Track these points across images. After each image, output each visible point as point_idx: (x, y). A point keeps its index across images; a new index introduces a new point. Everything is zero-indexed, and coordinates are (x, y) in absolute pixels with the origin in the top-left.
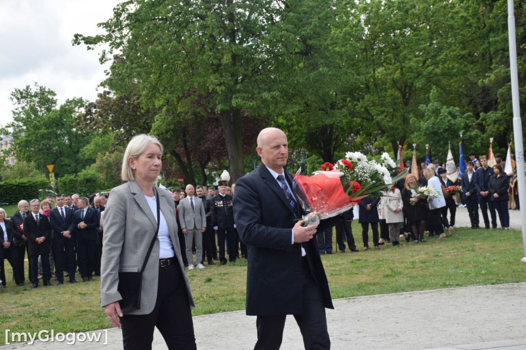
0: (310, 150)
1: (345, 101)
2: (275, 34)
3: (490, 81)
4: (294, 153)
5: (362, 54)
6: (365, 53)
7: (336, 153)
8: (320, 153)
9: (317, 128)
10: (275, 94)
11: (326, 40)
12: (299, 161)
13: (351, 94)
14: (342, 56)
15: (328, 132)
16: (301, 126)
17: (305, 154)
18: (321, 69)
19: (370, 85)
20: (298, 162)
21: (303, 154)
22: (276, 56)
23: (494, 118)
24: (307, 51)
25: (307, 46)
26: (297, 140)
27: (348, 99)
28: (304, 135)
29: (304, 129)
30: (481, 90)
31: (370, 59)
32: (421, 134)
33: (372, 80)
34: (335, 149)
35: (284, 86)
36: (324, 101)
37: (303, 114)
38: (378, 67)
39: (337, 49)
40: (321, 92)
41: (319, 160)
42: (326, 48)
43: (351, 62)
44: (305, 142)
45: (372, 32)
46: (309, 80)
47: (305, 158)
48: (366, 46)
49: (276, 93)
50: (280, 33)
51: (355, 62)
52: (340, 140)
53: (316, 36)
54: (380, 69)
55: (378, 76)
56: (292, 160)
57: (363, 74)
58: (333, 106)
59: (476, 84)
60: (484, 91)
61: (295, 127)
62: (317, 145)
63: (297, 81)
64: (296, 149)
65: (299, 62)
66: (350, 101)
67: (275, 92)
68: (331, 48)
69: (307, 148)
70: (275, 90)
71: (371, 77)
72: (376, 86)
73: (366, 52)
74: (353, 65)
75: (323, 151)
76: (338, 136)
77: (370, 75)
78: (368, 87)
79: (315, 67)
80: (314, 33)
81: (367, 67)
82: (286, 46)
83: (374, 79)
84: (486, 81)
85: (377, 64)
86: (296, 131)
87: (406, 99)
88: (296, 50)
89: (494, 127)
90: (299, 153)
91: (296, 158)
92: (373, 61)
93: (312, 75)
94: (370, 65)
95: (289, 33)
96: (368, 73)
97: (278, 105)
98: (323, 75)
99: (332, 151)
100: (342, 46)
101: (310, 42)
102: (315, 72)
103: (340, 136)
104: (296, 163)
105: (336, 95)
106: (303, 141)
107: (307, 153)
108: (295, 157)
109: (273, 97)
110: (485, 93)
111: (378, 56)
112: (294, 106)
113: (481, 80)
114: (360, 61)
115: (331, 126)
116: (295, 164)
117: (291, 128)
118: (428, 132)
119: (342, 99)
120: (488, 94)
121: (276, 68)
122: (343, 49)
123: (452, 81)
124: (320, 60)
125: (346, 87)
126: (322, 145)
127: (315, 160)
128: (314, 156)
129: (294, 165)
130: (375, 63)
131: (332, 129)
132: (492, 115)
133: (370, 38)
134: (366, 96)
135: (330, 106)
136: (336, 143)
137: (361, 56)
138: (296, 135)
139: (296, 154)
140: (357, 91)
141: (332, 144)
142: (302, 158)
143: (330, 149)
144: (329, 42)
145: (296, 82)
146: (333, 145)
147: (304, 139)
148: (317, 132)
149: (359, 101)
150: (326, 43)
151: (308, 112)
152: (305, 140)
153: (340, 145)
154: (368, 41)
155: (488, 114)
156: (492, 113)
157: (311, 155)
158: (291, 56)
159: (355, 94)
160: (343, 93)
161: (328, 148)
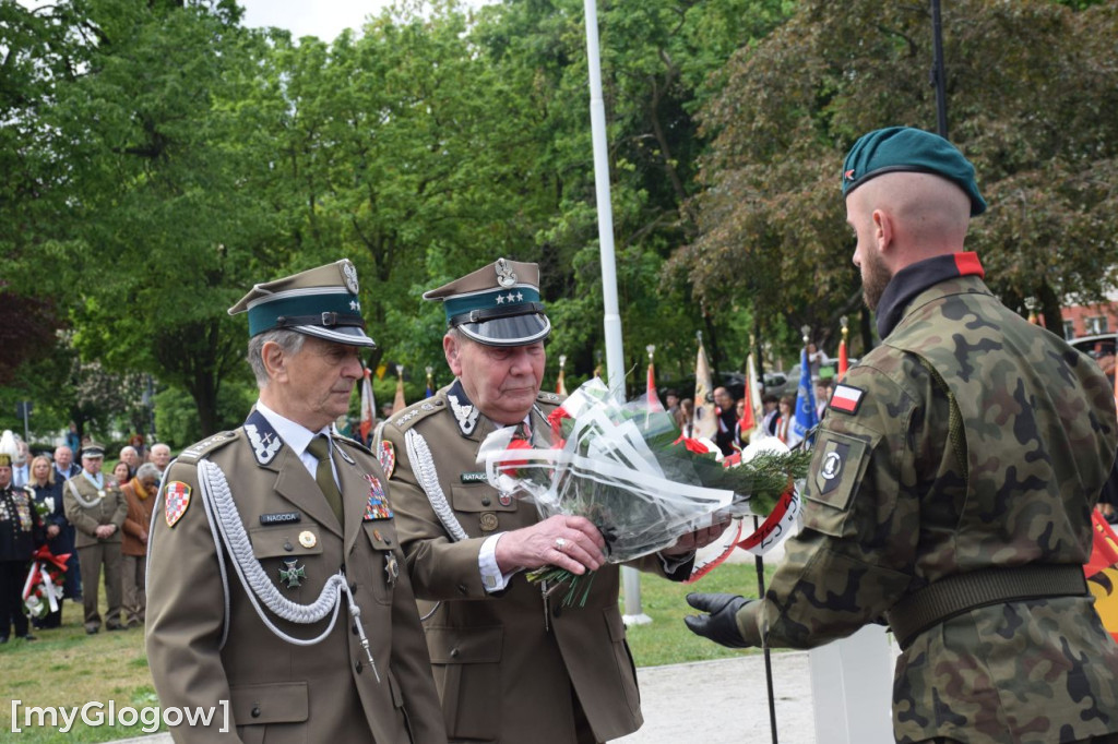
0: (162, 376)
1: (247, 265)
2: (75, 103)
3: (559, 234)
4: (125, 383)
5: (285, 162)
6: (290, 160)
7: (225, 383)
8: (188, 384)
9: (179, 327)
10: (78, 247)
11: (200, 125)
12: (137, 400)
13: (258, 251)
14: (237, 164)
15: (207, 335)
16: (142, 319)
17: (152, 386)
18: (188, 194)
19: (303, 230)
20: (135, 403)
21: (146, 384)
22: (78, 156)
23: (566, 315)
24: (155, 149)
25: (156, 135)
26: (130, 351)
27: (253, 261)
28: (147, 341)
29: (149, 326)
30: (541, 251)
31: (302, 172)
32: (412, 346)
33: (308, 220)
34: (222, 374)
35: (100, 227)
36: (194, 264)
37: (148, 291)
38: (321, 193)
39: (226, 147)
40: (187, 245)
41: (185, 400)
42: (201, 144)
43: (260, 178)
44: (152, 357)
45: (305, 112)
46: (162, 216)
47: (151, 394)
48: (293, 143)
49: (80, 245)
50: (89, 103)
51: (268, 177)
52: (234, 352)
53: (177, 114)
54: (325, 198)
55: (320, 213)
56: (119, 399)
57: (285, 207)
58: (215, 278)
59: (530, 238)
60: (547, 254)
61: (126, 322)
62: (181, 364)
63: (132, 216)
64: (130, 372)
65: (136, 174)
66: (256, 266)
67: (77, 242)
68: (210, 143)
69: (156, 371)
70: (75, 237)
71: (303, 213)
72: (316, 234)
73: (294, 158)
74: (265, 185)
75: (193, 379)
76: (228, 345)
77: (301, 208)
78: (298, 236)
79: (173, 185)
80: (172, 107)
81: (296, 190)
82: (103, 134)
83: (313, 219)
84: (551, 234)
85: (317, 185)
86: (129, 330)
87: (384, 266)
88: (129, 145)
89: (567, 332)
90: (138, 382)
91: (130, 392)
92: (310, 177)
93: (169, 204)
94: (302, 185)
95: (111, 104)
96: (297, 205)
97: (84, 272)
98: (195, 205)
99: (216, 379)
100: (237, 140)
101: (162, 128)
102: (176, 200)
103: (234, 345)
104: (131, 405)
105: (224, 251)
106: (144, 354)
107: (156, 382)
108: (126, 391)
109: (70, 252)
110: (548, 260)
111: (319, 168)
112: (123, 276)
113: (541, 232)
114: (280, 177)
115: (214, 322)
116: (127, 408)
117: (116, 323)
118: (427, 341)
119: (237, 262)
120: (554, 261)
121: (81, 183)
122: (239, 147)
123: (479, 229)
124: (186, 171)
125: (245, 236)
126: (193, 364)
127: (175, 398)
128: (171, 389)
129: (124, 411)
130: (315, 181)
131: (215, 327)
132: (563, 308)
133: (302, 125)
134: (294, 256)
135: (206, 278)
136: (224, 361)
137: (280, 164)
138: (128, 340)
139: (131, 383)
140: (275, 244)
141: (215, 363)
142: (145, 394)
143: (210, 374)
144: (206, 130)
145: (129, 219)
146: (219, 365)
147: (148, 349)
148: (179, 333)
149: (278, 267)
150: (200, 133)
151: (158, 287)
152: (151, 353)
153: (234, 364)
154: (298, 131)
155: (556, 304)
156: (564, 303)
157: (166, 388)
158: (116, 155)
159: (268, 251)
160: (240, 247)
161: (206, 370)
